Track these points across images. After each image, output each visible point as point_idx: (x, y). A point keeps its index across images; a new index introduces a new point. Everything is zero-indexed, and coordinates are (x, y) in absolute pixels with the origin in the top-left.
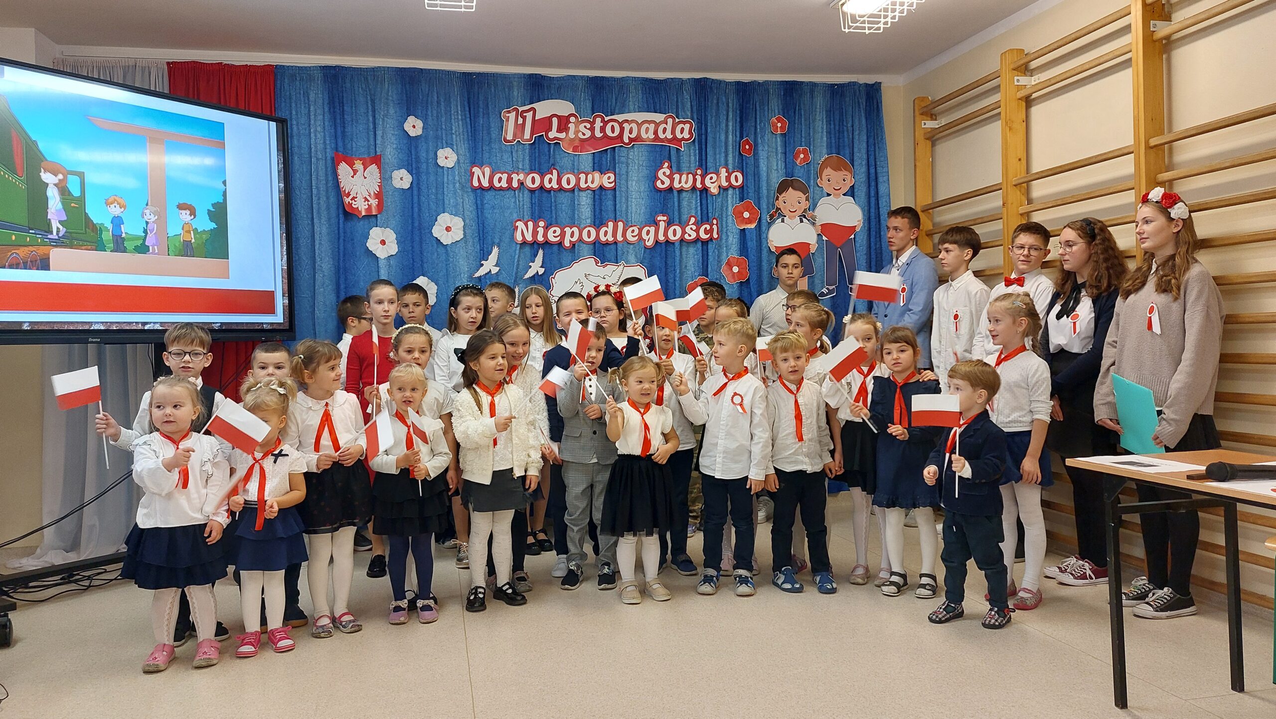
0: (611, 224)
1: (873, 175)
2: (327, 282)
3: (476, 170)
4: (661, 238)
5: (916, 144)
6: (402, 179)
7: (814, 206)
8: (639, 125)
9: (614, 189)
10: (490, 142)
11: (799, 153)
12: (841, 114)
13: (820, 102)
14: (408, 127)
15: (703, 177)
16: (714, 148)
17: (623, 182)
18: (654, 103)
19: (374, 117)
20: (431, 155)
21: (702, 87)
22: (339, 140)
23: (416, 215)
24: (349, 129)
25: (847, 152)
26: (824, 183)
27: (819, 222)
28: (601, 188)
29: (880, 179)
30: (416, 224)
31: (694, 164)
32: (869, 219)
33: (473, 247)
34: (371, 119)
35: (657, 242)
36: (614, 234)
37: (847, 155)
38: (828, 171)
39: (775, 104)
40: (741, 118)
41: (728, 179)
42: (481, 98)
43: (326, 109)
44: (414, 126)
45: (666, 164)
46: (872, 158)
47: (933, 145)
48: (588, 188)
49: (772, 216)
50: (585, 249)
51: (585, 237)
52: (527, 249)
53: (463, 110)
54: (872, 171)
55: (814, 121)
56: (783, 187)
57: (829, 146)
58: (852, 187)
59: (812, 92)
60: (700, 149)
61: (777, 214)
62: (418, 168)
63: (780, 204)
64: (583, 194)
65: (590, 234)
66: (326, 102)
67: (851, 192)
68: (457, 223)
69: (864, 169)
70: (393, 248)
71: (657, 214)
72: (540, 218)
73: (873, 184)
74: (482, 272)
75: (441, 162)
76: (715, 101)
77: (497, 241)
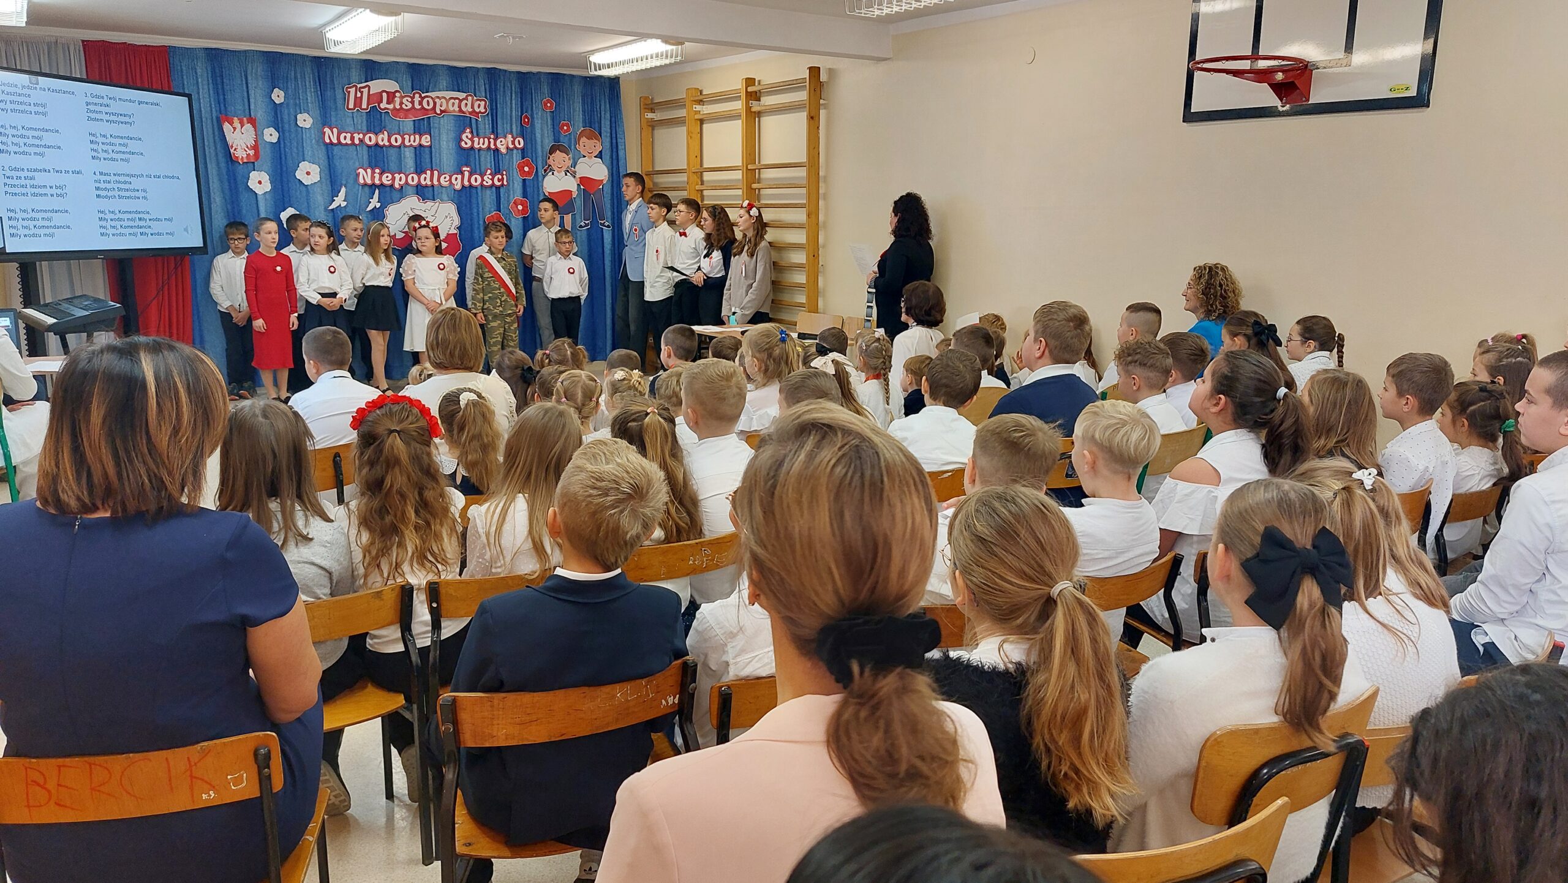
0: (429, 172)
1: (614, 144)
2: (220, 210)
3: (327, 130)
4: (466, 183)
5: (642, 129)
6: (271, 135)
7: (574, 165)
8: (447, 102)
9: (430, 147)
10: (336, 109)
11: (564, 125)
12: (592, 98)
13: (577, 89)
14: (274, 97)
15: (495, 140)
16: (502, 119)
17: (437, 142)
18: (458, 84)
19: (247, 87)
20: (293, 117)
21: (493, 74)
22: (222, 105)
23: (283, 163)
24: (229, 97)
25: (597, 125)
26: (581, 148)
27: (578, 176)
28: (421, 145)
29: (620, 147)
30: (285, 169)
31: (488, 131)
32: (612, 174)
33: (327, 187)
34: (245, 88)
35: (463, 186)
36: (432, 180)
37: (597, 128)
38: (584, 139)
39: (546, 89)
40: (521, 98)
41: (513, 143)
42: (328, 76)
43: (211, 81)
44: (278, 96)
45: (468, 130)
46: (614, 132)
47: (653, 129)
48: (411, 145)
49: (545, 171)
50: (410, 190)
51: (410, 181)
52: (367, 189)
53: (315, 83)
54: (614, 141)
55: (573, 102)
56: (552, 151)
57: (584, 121)
58: (601, 152)
59: (571, 81)
60: (492, 120)
61: (548, 169)
62: (283, 127)
63: (550, 162)
64: (406, 149)
65: (413, 179)
66: (210, 75)
67: (600, 156)
68: (315, 170)
69: (608, 139)
70: (267, 186)
71: (462, 166)
72: (377, 167)
73: (615, 150)
74: (333, 206)
75: (300, 123)
76: (502, 85)
77: (344, 182)
